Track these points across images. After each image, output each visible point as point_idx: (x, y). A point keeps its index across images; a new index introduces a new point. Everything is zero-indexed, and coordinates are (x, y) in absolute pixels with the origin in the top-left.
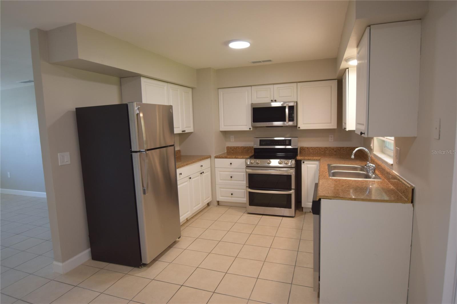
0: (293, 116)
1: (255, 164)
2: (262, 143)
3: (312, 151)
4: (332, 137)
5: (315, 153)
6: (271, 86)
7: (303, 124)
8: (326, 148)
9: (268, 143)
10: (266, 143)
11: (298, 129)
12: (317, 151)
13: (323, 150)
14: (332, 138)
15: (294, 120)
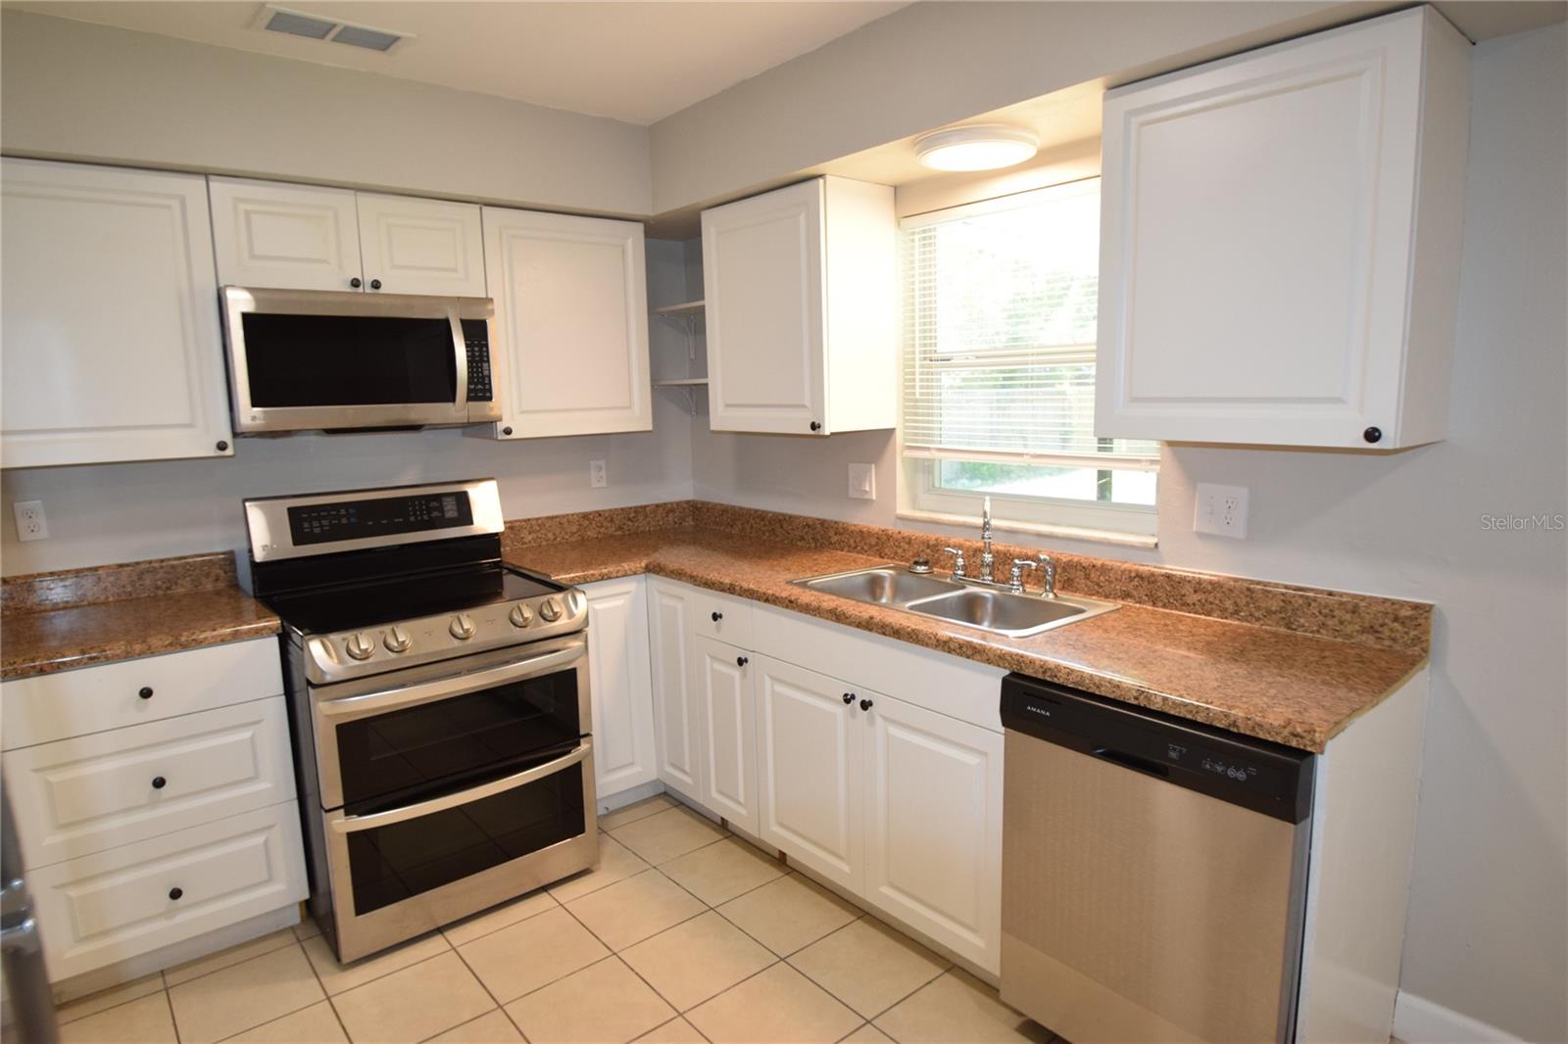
0: (486, 373)
1: (381, 658)
2: (306, 525)
3: (530, 537)
4: (600, 469)
5: (544, 543)
6: (345, 199)
7: (523, 412)
8: (585, 516)
9: (344, 521)
10: (331, 525)
11: (502, 436)
12: (550, 536)
13: (574, 528)
14: (603, 473)
15: (490, 390)
